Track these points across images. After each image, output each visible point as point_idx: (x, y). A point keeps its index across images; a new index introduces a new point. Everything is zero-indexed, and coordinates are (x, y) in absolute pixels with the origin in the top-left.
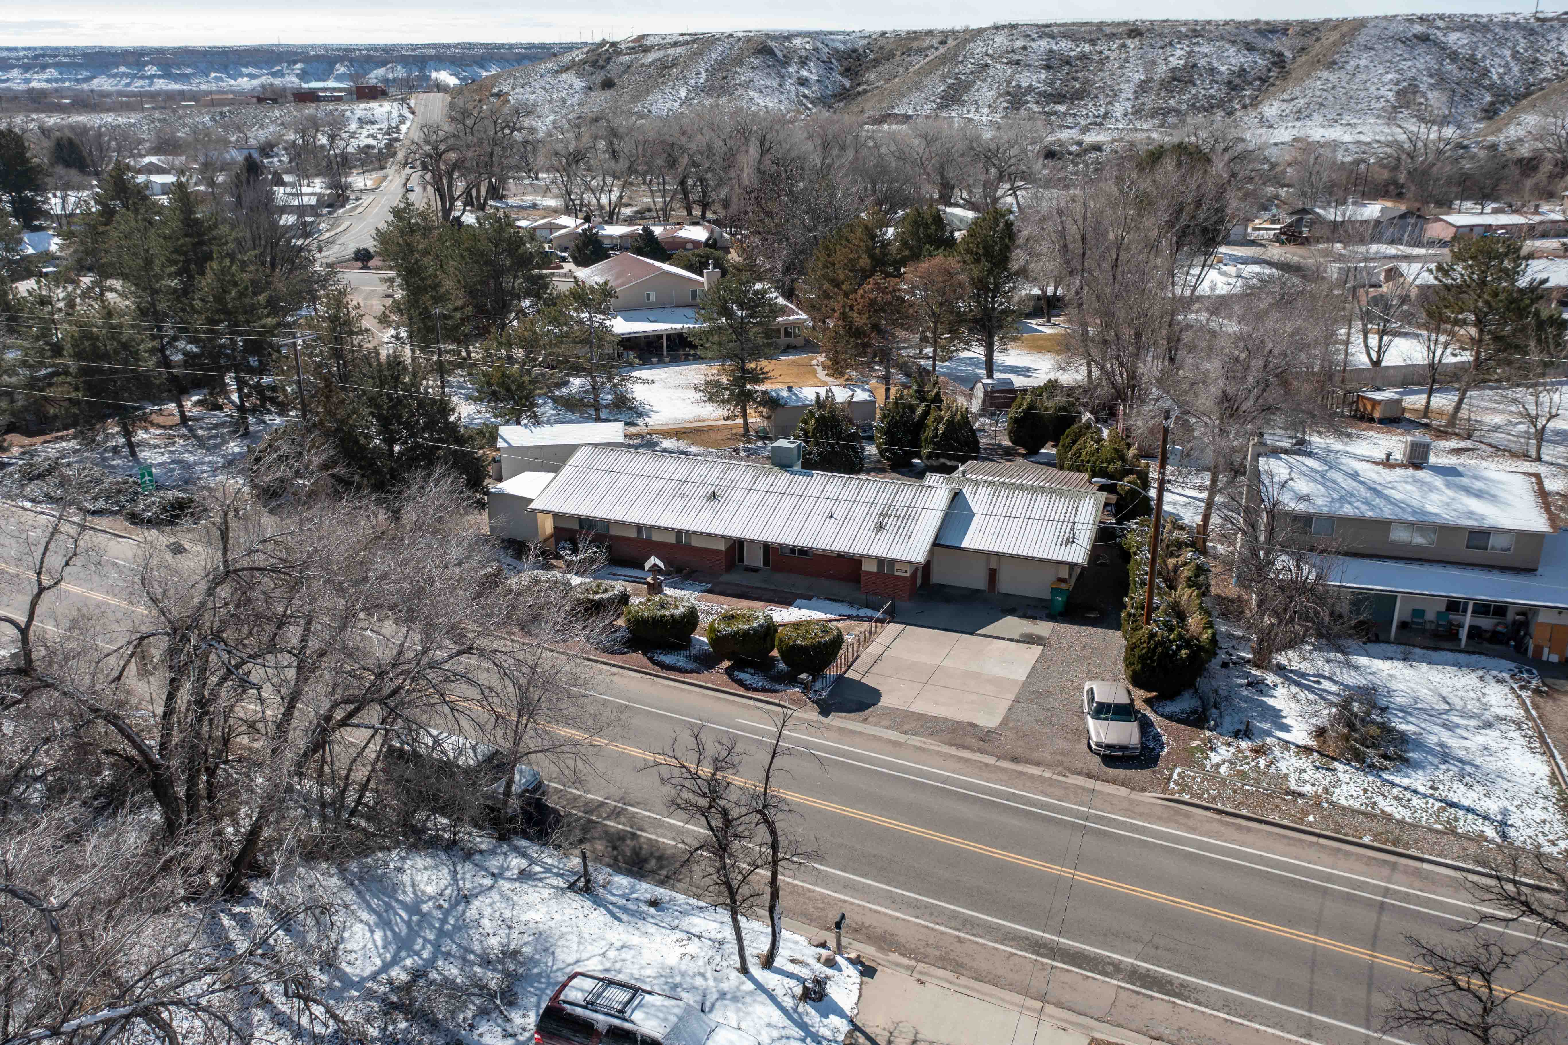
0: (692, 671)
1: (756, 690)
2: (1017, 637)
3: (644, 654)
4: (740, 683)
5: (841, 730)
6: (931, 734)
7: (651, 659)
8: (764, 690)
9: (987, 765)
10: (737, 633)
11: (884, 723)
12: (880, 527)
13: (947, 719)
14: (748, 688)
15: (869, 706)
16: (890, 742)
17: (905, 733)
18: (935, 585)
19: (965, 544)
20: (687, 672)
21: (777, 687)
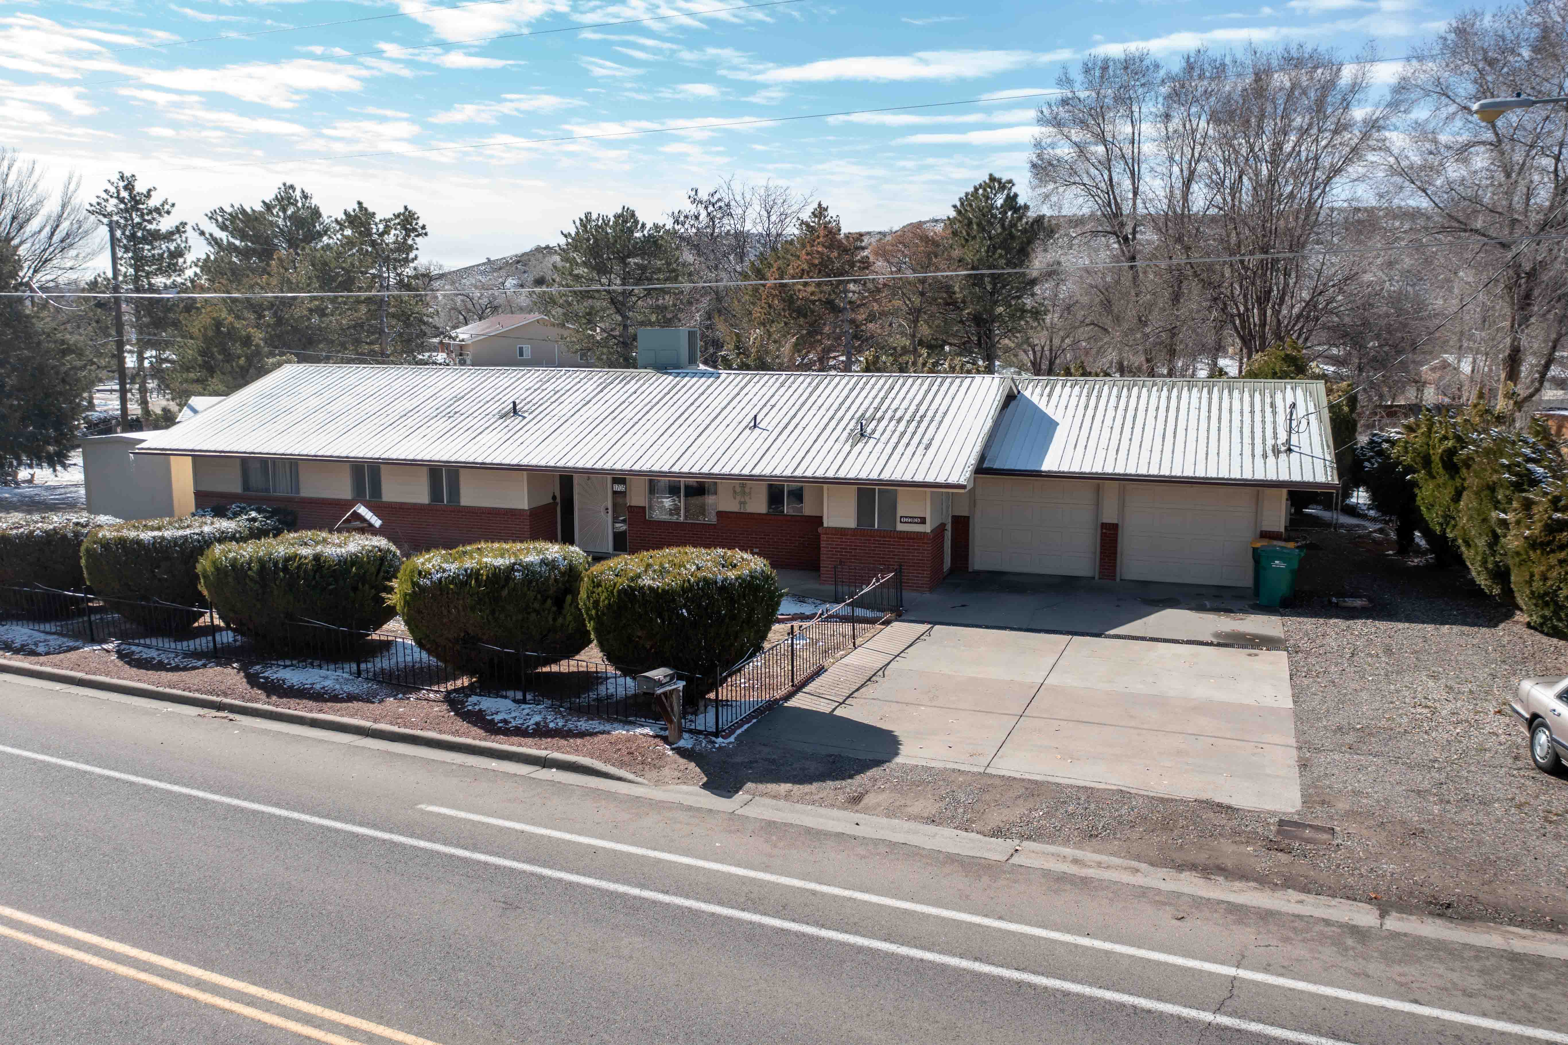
0: (351, 698)
1: (520, 732)
2: (1210, 639)
3: (244, 668)
4: (478, 719)
5: (770, 826)
6: (1091, 835)
7: (253, 680)
8: (541, 732)
9: (1355, 930)
10: (474, 574)
11: (918, 807)
12: (862, 434)
13: (1123, 795)
14: (492, 728)
15: (863, 766)
16: (952, 859)
17: (997, 833)
18: (978, 573)
19: (1049, 464)
20: (335, 698)
21: (583, 725)
